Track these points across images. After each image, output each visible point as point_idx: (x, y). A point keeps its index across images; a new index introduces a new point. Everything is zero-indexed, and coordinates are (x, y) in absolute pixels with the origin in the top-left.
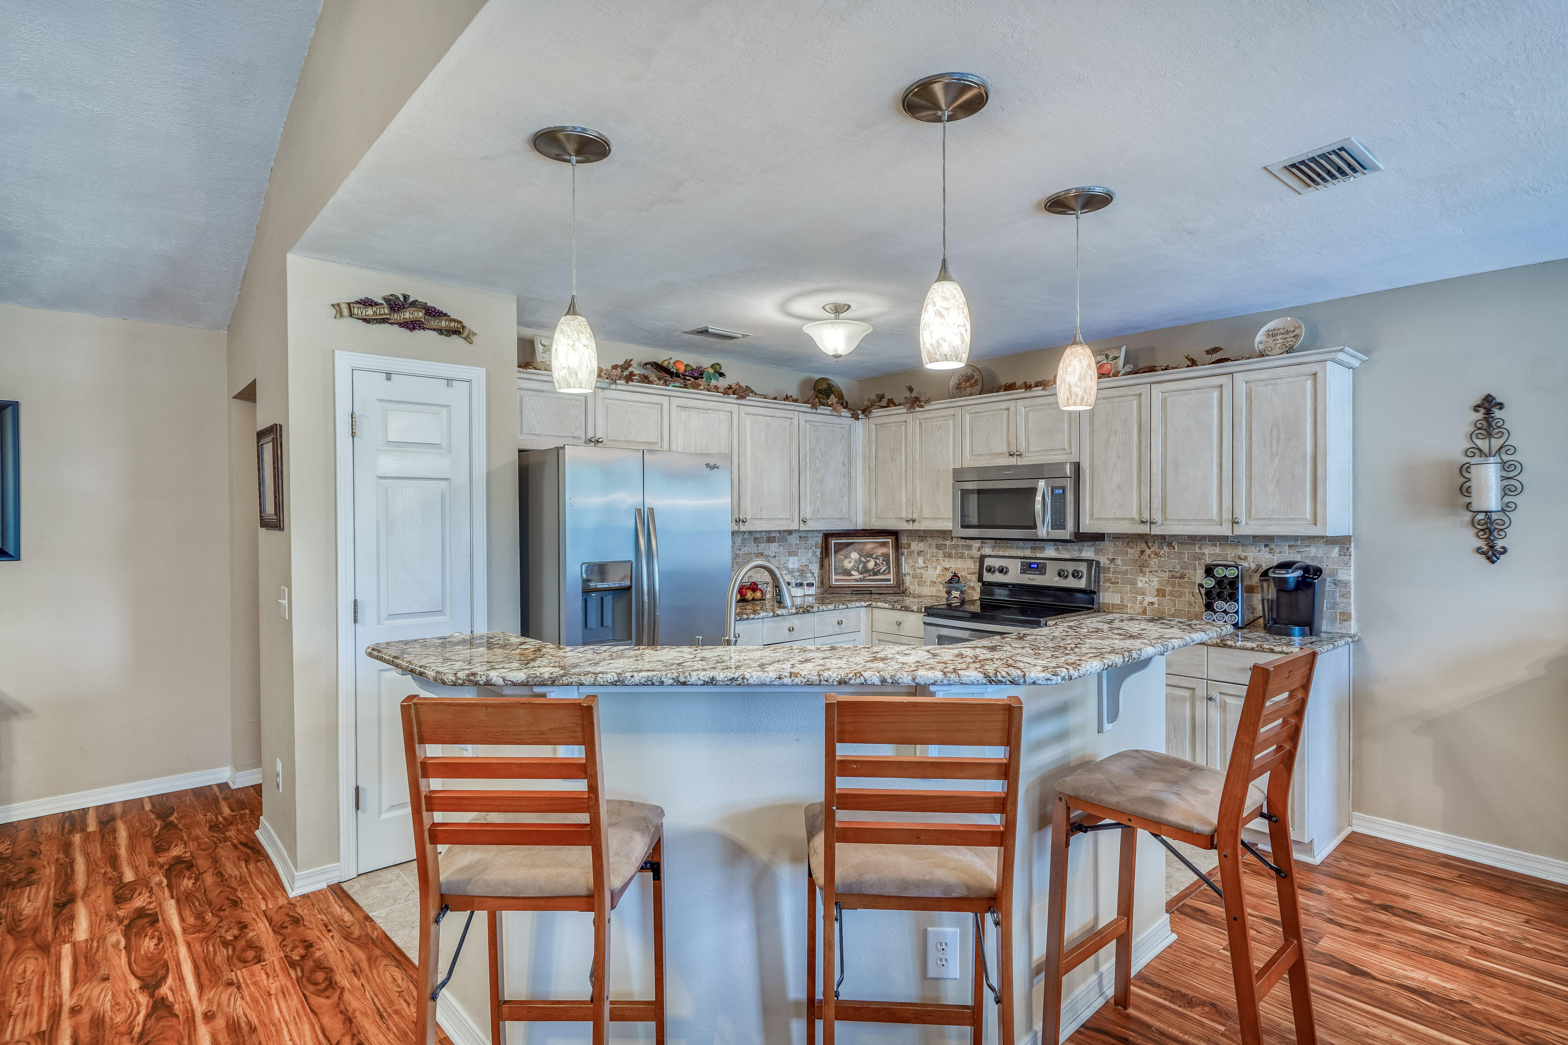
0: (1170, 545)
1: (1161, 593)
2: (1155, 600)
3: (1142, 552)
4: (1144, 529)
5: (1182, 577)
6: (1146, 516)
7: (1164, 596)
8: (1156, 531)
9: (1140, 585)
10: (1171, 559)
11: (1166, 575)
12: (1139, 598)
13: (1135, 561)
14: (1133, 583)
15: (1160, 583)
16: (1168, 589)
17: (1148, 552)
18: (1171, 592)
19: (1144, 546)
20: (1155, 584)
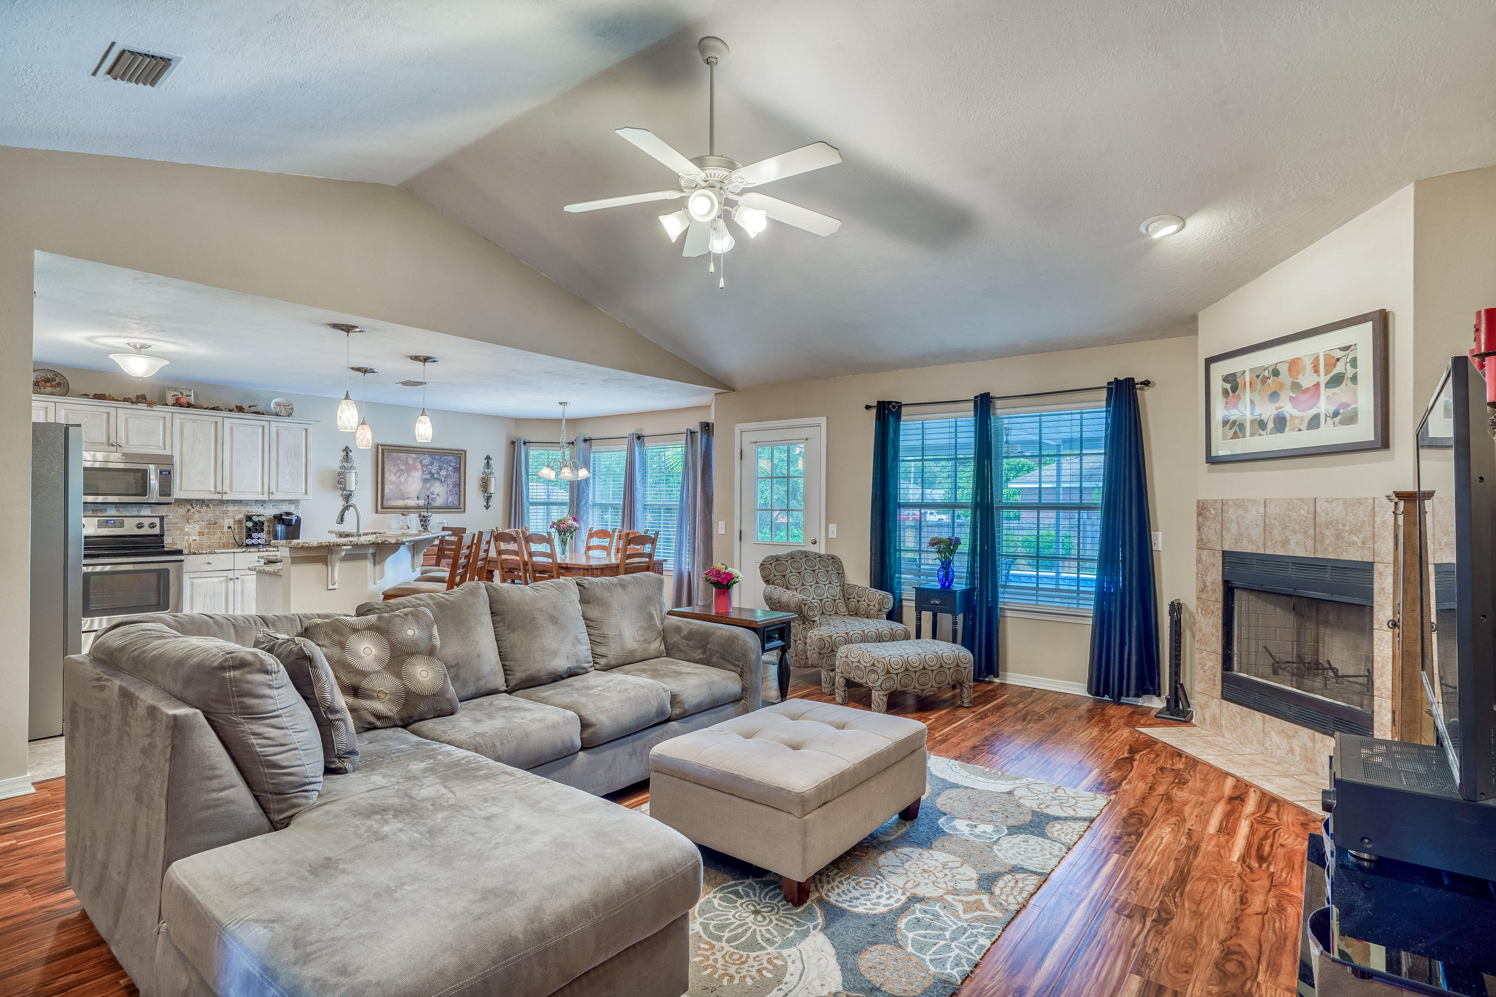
0: (208, 506)
1: (201, 534)
2: (197, 538)
3: (188, 511)
4: (218, 497)
5: (215, 524)
6: (219, 489)
7: (203, 535)
8: (225, 497)
9: (186, 530)
10: (208, 514)
11: (204, 524)
12: (186, 538)
13: (183, 516)
14: (182, 529)
15: (201, 528)
16: (206, 531)
17: (192, 510)
18: (208, 533)
19: (190, 507)
20: (198, 528)
